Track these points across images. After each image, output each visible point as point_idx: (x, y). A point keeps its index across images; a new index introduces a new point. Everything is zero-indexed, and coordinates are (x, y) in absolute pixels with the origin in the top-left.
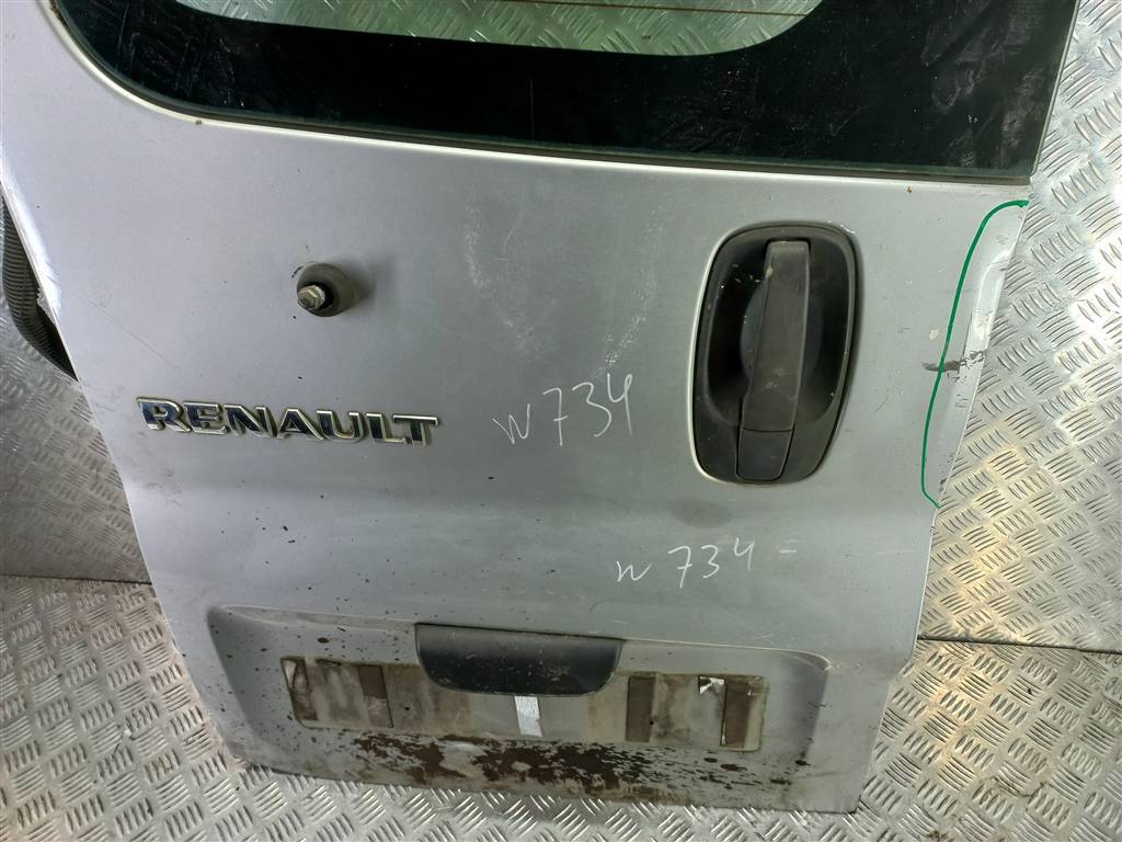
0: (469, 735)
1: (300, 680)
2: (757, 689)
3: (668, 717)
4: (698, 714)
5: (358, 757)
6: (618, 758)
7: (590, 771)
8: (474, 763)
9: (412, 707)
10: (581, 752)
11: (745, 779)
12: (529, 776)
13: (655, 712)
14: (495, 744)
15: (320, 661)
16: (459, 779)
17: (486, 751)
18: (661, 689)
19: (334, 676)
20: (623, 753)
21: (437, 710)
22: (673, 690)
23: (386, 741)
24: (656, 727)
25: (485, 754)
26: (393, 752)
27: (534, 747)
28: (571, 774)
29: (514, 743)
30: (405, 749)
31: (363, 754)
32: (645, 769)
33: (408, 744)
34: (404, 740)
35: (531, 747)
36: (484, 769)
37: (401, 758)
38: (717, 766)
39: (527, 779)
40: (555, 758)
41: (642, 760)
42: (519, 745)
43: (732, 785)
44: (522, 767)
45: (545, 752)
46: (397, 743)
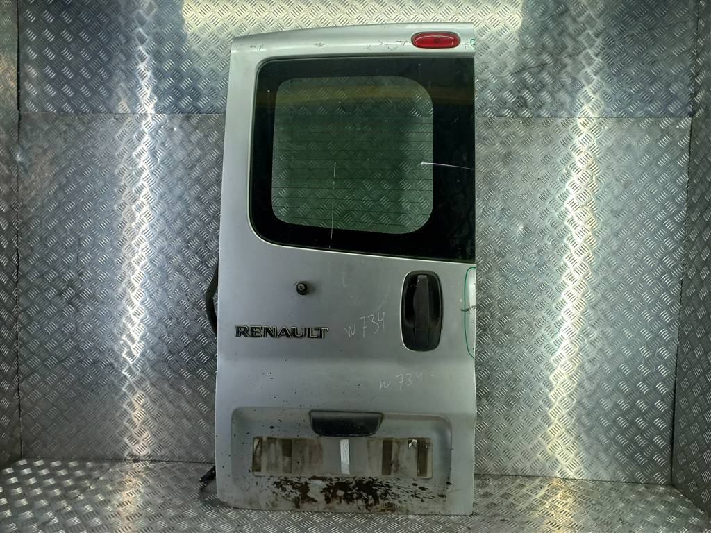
0: (320, 476)
1: (259, 449)
2: (429, 445)
3: (397, 461)
4: (408, 458)
5: (274, 492)
6: (378, 485)
7: (368, 494)
8: (322, 492)
9: (300, 461)
10: (364, 483)
11: (429, 495)
12: (344, 499)
13: (393, 459)
14: (331, 480)
15: (269, 438)
16: (314, 503)
17: (327, 485)
18: (395, 446)
19: (272, 445)
20: (381, 482)
21: (310, 462)
22: (399, 447)
23: (287, 481)
24: (393, 467)
25: (326, 487)
26: (289, 488)
27: (347, 481)
28: (360, 497)
29: (338, 479)
30: (293, 485)
31: (276, 490)
32: (389, 492)
33: (296, 483)
34: (295, 480)
35: (344, 481)
36: (325, 496)
37: (291, 491)
38: (417, 488)
39: (343, 501)
40: (354, 487)
41: (388, 486)
42: (341, 480)
43: (424, 499)
44: (340, 493)
45: (350, 484)
46: (291, 482)
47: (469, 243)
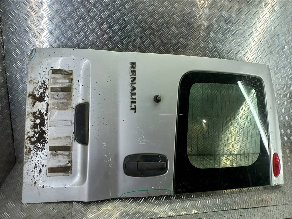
0: (49, 109)
1: (66, 73)
2: (68, 173)
3: (58, 155)
4: (59, 161)
5: (39, 81)
6: (43, 144)
7: (37, 138)
8: (38, 110)
9: (58, 97)
10: (44, 135)
11: (36, 175)
12: (34, 123)
13: (59, 152)
14: (46, 116)
15: (72, 79)
16: (32, 105)
17: (43, 113)
18: (67, 153)
19: (68, 81)
20: (44, 145)
21: (57, 103)
22: (67, 155)
23: (46, 89)
24: (54, 152)
25: (42, 113)
26: (42, 90)
27: (45, 125)
28: (36, 133)
29: (47, 120)
30: (43, 93)
31: (40, 83)
32: (39, 151)
33: (45, 95)
34: (46, 94)
35: (46, 123)
36: (36, 112)
37: (39, 92)
38: (41, 167)
39: (33, 123)
40: (41, 129)
41: (42, 150)
42: (46, 121)
43: (33, 172)
44: (38, 121)
45: (44, 127)
46: (45, 92)
47: (183, 190)
